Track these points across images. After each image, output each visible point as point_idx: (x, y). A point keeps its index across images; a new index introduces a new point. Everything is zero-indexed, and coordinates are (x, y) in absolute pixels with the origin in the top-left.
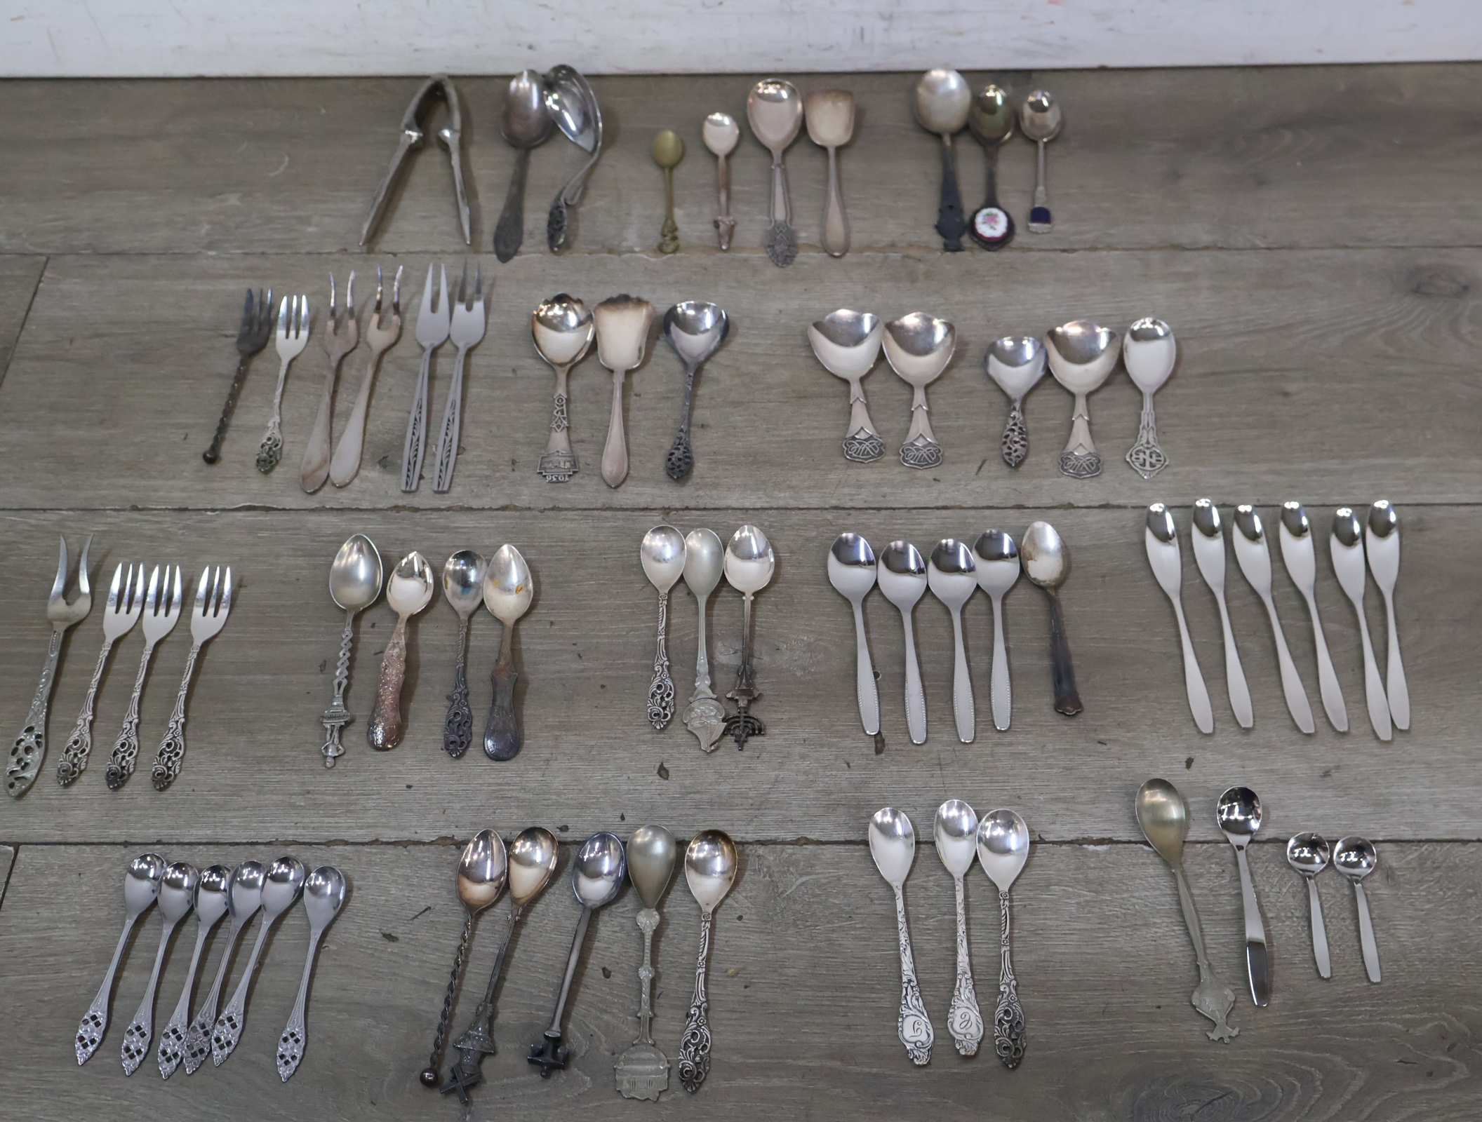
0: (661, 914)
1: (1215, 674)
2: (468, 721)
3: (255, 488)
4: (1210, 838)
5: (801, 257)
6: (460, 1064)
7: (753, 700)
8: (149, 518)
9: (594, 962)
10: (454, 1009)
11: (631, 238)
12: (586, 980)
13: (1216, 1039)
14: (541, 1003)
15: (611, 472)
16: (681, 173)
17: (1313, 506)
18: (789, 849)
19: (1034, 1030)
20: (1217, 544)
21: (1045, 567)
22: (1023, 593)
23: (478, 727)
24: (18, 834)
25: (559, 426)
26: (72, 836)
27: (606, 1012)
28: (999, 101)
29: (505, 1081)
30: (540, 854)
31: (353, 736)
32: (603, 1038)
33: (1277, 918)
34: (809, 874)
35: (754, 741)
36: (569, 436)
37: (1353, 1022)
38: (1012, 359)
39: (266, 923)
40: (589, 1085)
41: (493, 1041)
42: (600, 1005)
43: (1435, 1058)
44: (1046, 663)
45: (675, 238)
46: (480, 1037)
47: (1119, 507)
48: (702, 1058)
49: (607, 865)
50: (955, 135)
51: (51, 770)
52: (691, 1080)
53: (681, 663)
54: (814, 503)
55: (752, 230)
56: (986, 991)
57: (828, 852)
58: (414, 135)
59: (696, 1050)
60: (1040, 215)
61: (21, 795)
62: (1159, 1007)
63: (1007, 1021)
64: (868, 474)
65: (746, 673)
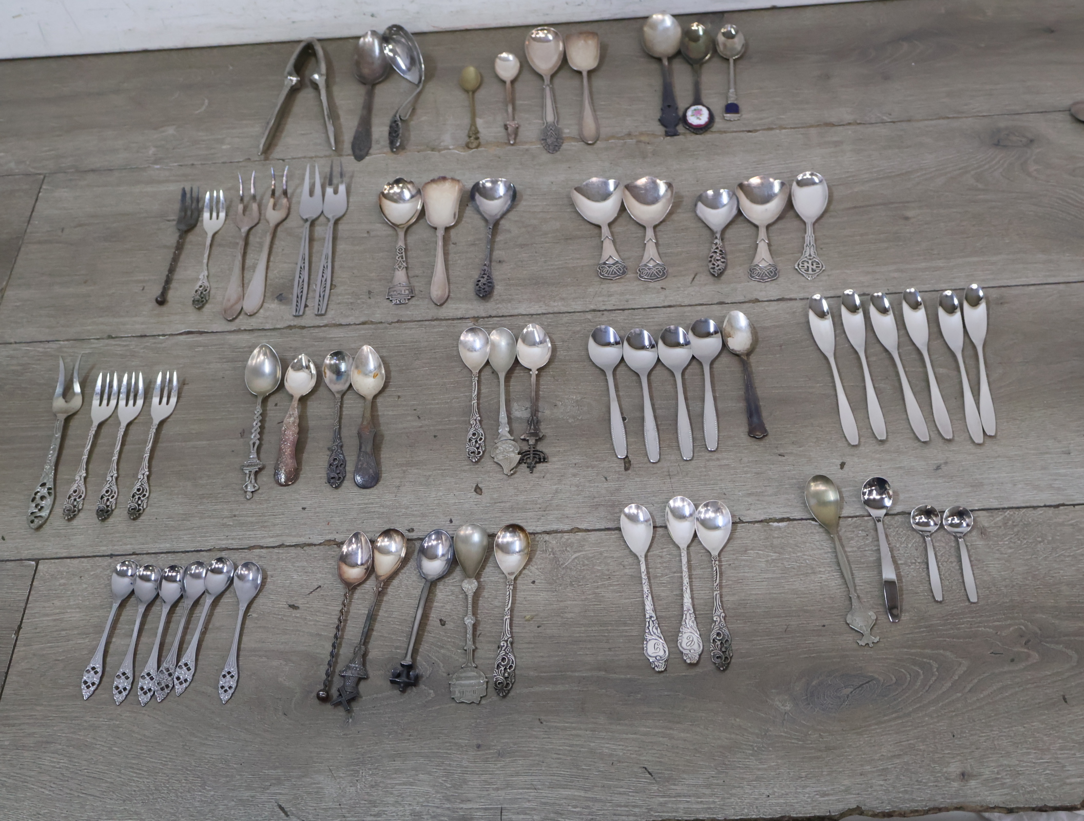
0: (479, 582)
1: (859, 406)
2: (343, 463)
3: (193, 319)
4: (858, 514)
5: (565, 146)
6: (344, 686)
7: (539, 440)
8: (118, 343)
9: (434, 616)
10: (338, 651)
11: (447, 139)
12: (428, 628)
13: (864, 644)
14: (398, 644)
15: (437, 295)
16: (480, 95)
17: (926, 292)
18: (566, 536)
19: (738, 646)
20: (859, 317)
21: (740, 341)
22: (725, 359)
23: (350, 467)
24: (37, 553)
25: (400, 267)
26: (74, 552)
27: (443, 647)
28: (701, 33)
29: (375, 696)
30: (394, 546)
31: (265, 478)
32: (441, 665)
33: (905, 564)
34: (580, 551)
35: (540, 467)
36: (407, 273)
37: (959, 629)
38: (714, 204)
39: (208, 601)
40: (433, 695)
41: (366, 670)
42: (439, 644)
43: (1015, 650)
44: (742, 405)
45: (477, 138)
46: (357, 668)
47: (791, 299)
48: (509, 674)
49: (440, 550)
50: (671, 59)
51: (58, 510)
52: (503, 689)
53: (488, 417)
54: (579, 308)
55: (531, 130)
56: (703, 620)
57: (593, 536)
58: (294, 79)
59: (505, 669)
60: (732, 108)
61: (39, 528)
62: (824, 626)
63: (719, 640)
64: (614, 287)
65: (534, 422)
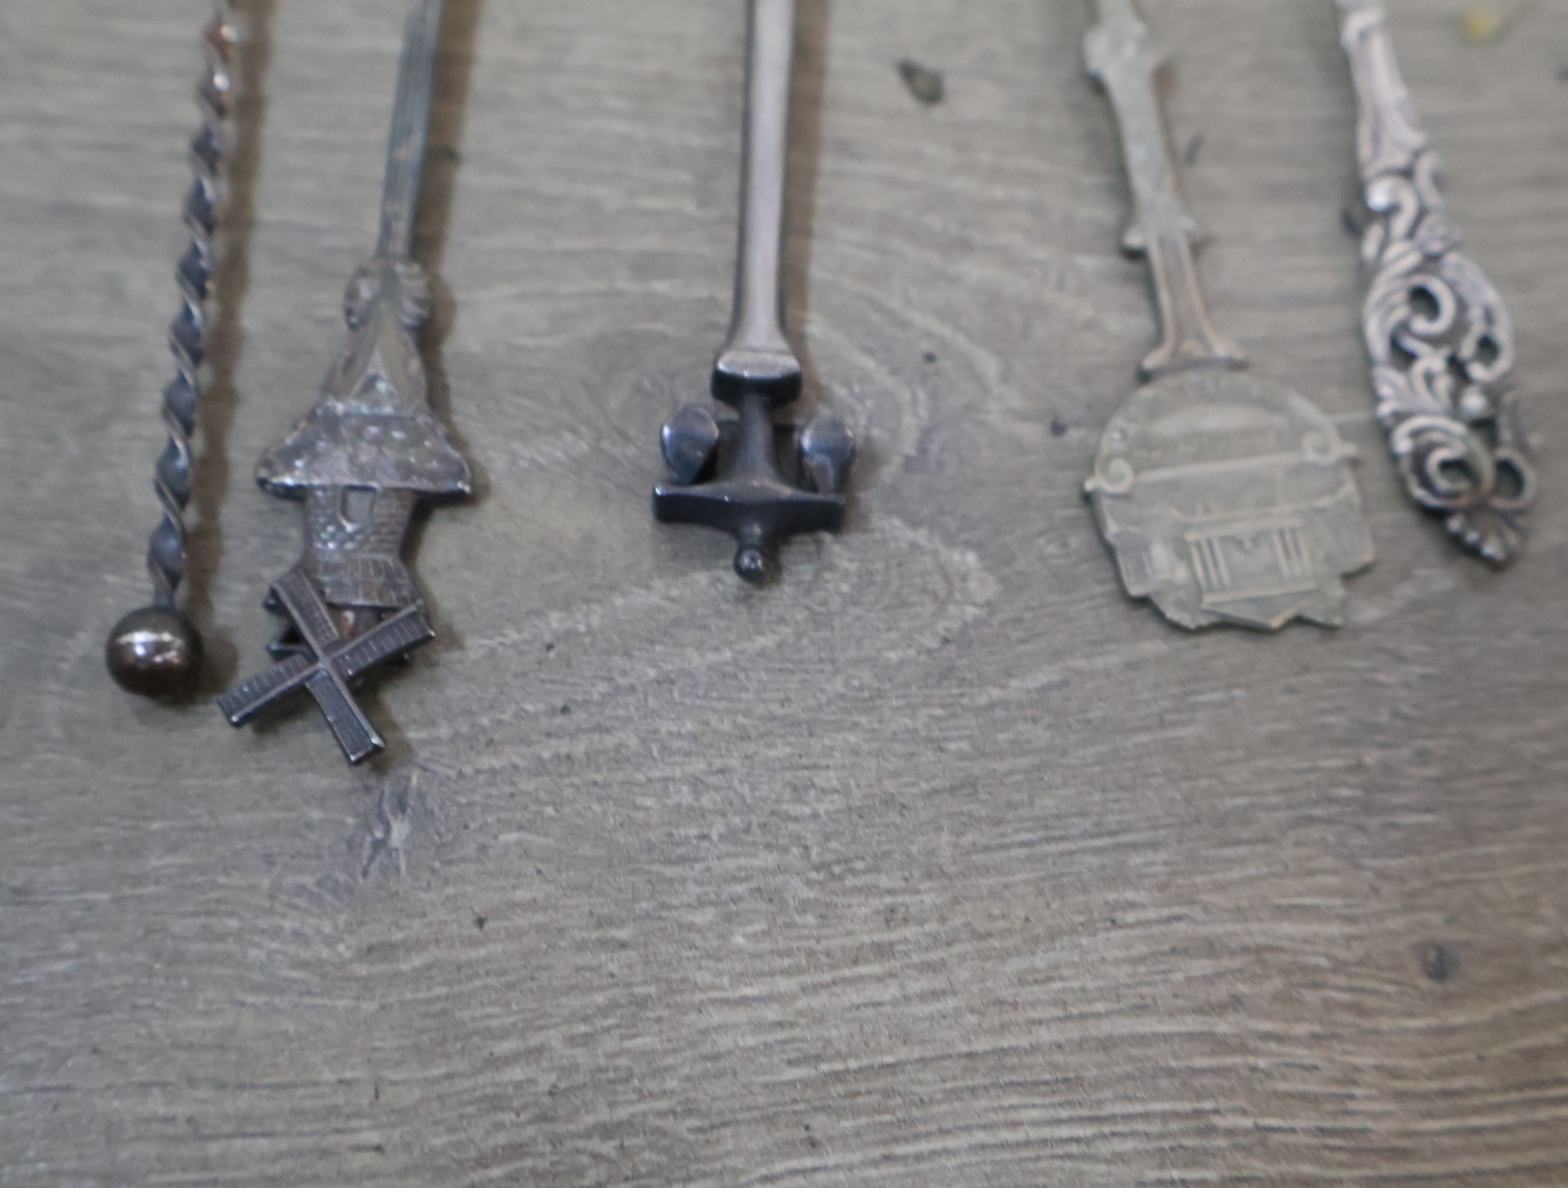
6: (306, 567)
10: (229, 313)
12: (834, 123)
14: (653, 242)
27: (964, 246)
29: (556, 620)
32: (989, 365)
40: (983, 587)
41: (455, 439)
42: (934, 221)
46: (383, 421)
48: (1493, 393)
52: (1477, 502)
59: (1457, 367)
